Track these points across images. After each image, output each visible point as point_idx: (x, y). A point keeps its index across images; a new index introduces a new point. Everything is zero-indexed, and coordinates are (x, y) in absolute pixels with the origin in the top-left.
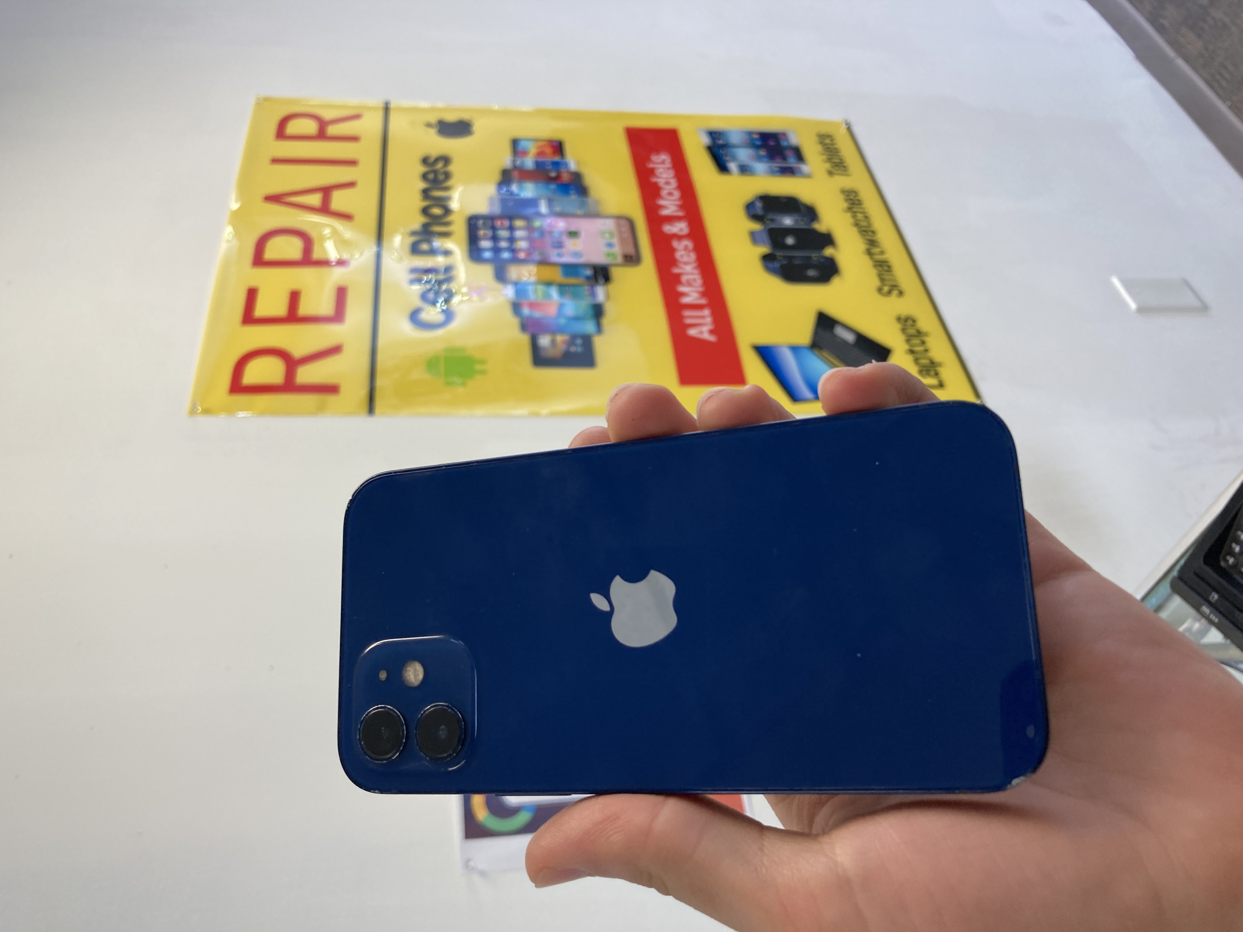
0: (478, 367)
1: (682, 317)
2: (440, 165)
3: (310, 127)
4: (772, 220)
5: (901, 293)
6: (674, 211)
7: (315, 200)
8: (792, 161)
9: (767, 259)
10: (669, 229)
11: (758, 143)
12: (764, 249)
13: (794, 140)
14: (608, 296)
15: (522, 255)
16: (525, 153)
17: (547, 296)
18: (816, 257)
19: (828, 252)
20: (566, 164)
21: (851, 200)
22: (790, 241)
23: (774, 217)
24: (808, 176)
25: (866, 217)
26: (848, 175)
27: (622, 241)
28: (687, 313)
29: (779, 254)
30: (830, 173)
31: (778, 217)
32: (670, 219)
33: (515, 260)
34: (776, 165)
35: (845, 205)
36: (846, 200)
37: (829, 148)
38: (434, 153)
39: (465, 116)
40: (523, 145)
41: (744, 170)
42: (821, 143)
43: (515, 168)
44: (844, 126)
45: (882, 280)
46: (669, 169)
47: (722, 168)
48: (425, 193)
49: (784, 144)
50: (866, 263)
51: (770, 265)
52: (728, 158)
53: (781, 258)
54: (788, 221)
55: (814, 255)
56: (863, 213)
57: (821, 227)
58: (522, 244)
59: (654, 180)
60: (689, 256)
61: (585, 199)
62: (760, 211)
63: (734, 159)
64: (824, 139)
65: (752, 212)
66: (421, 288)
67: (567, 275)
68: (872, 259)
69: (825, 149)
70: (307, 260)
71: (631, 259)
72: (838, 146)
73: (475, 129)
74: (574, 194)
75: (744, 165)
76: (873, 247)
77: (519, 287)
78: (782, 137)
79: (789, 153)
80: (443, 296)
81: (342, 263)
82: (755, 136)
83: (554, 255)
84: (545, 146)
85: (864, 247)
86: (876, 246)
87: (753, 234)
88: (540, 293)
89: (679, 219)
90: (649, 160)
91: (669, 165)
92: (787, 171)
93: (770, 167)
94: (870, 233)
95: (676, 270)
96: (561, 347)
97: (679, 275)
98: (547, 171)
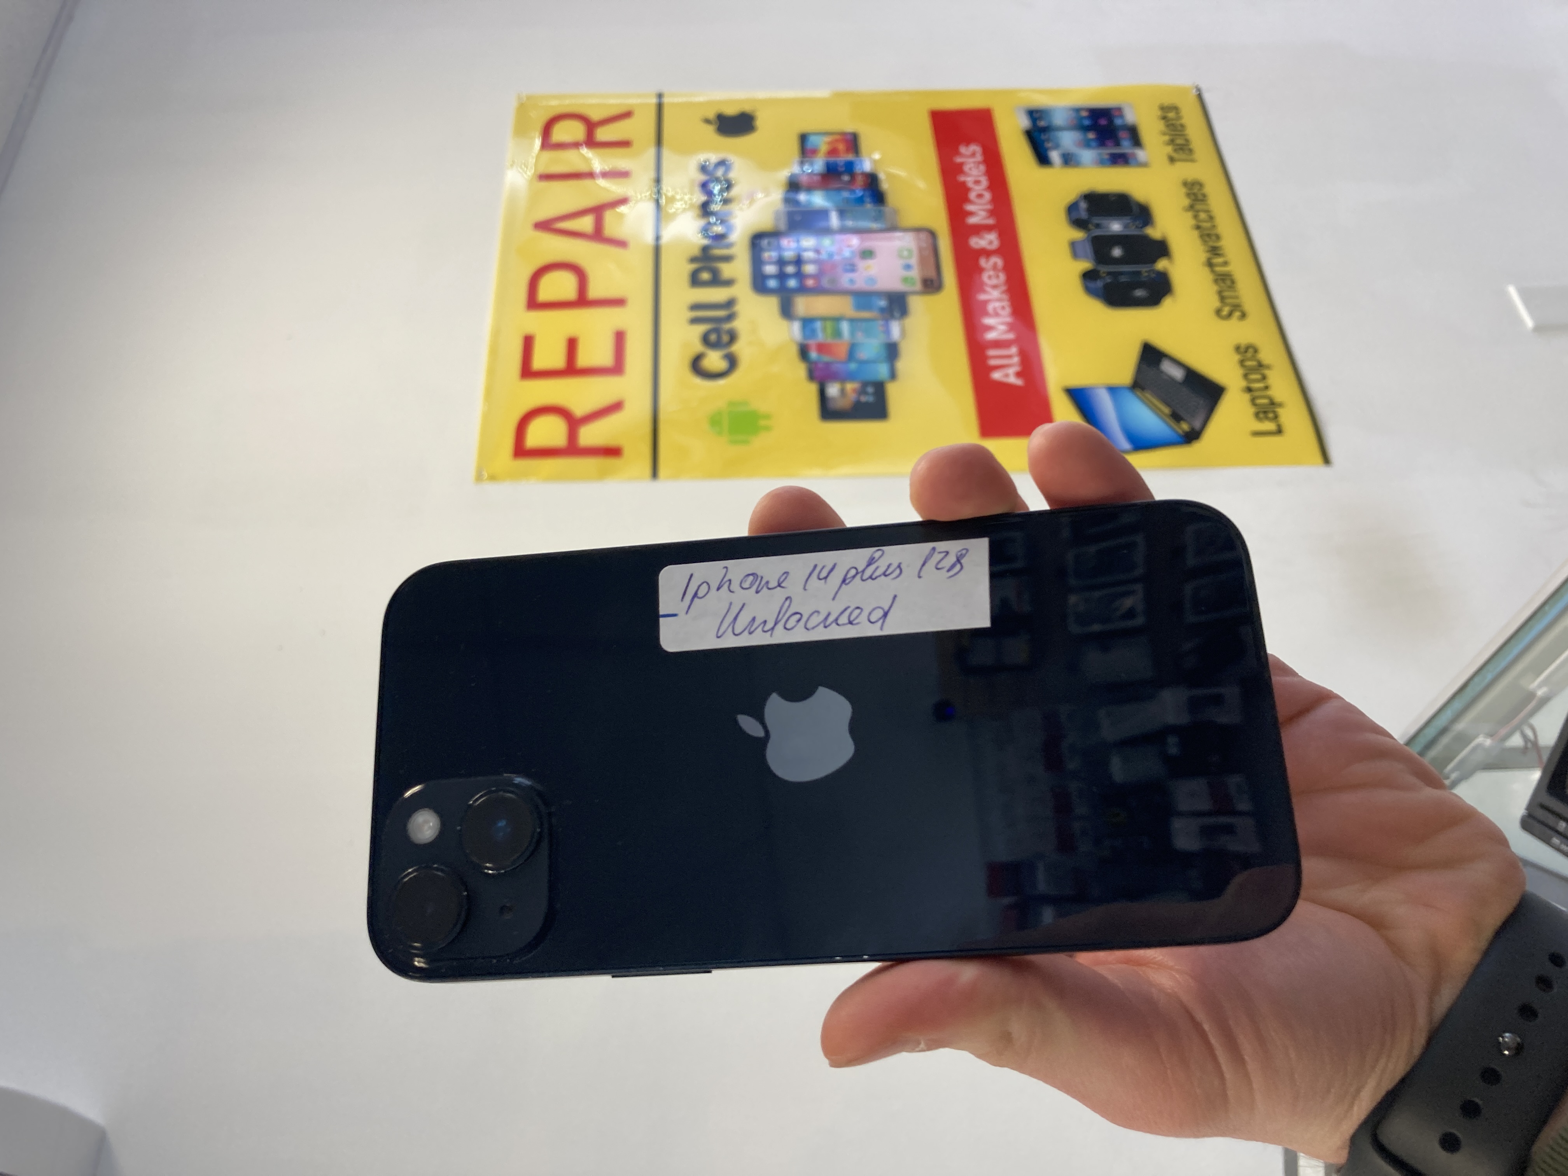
0: (763, 423)
1: (985, 358)
2: (720, 172)
3: (576, 130)
4: (1098, 226)
5: (1243, 316)
6: (984, 219)
7: (586, 224)
8: (1126, 147)
9: (1088, 277)
10: (976, 242)
11: (1087, 122)
12: (1086, 265)
13: (1130, 117)
14: (903, 333)
15: (810, 283)
16: (814, 152)
17: (838, 333)
18: (1146, 272)
19: (1162, 264)
20: (861, 164)
21: (1195, 194)
22: (1117, 252)
23: (1100, 222)
24: (1144, 165)
25: (1211, 218)
26: (1193, 161)
27: (922, 261)
28: (990, 352)
29: (1103, 269)
30: (1172, 160)
31: (1104, 221)
32: (978, 230)
33: (803, 289)
34: (1106, 152)
35: (1187, 202)
36: (1188, 195)
37: (1173, 125)
38: (713, 158)
39: (747, 108)
40: (813, 140)
41: (1068, 160)
42: (1164, 118)
43: (803, 173)
44: (1195, 94)
45: (1222, 299)
46: (979, 163)
47: (1043, 159)
48: (702, 209)
49: (1118, 122)
50: (1206, 276)
51: (1092, 285)
52: (1049, 145)
53: (1104, 275)
54: (1116, 227)
55: (1144, 269)
56: (1207, 211)
57: (1154, 233)
58: (809, 269)
59: (962, 178)
60: (998, 277)
61: (882, 208)
62: (1084, 215)
63: (1057, 146)
64: (1167, 112)
65: (1075, 216)
66: (702, 328)
67: (859, 307)
68: (1213, 271)
69: (1168, 126)
70: (582, 301)
71: (932, 285)
72: (1184, 121)
73: (759, 123)
74: (870, 203)
75: (1068, 154)
76: (1215, 256)
77: (807, 322)
78: (1117, 113)
79: (1123, 135)
80: (725, 338)
81: (619, 302)
82: (1084, 114)
83: (845, 280)
84: (837, 141)
85: (1203, 256)
86: (1218, 255)
87: (1073, 245)
88: (829, 331)
89: (988, 228)
90: (957, 153)
91: (979, 157)
92: (1120, 160)
93: (1100, 154)
94: (1214, 238)
95: (982, 297)
96: (852, 397)
97: (985, 302)
98: (839, 174)
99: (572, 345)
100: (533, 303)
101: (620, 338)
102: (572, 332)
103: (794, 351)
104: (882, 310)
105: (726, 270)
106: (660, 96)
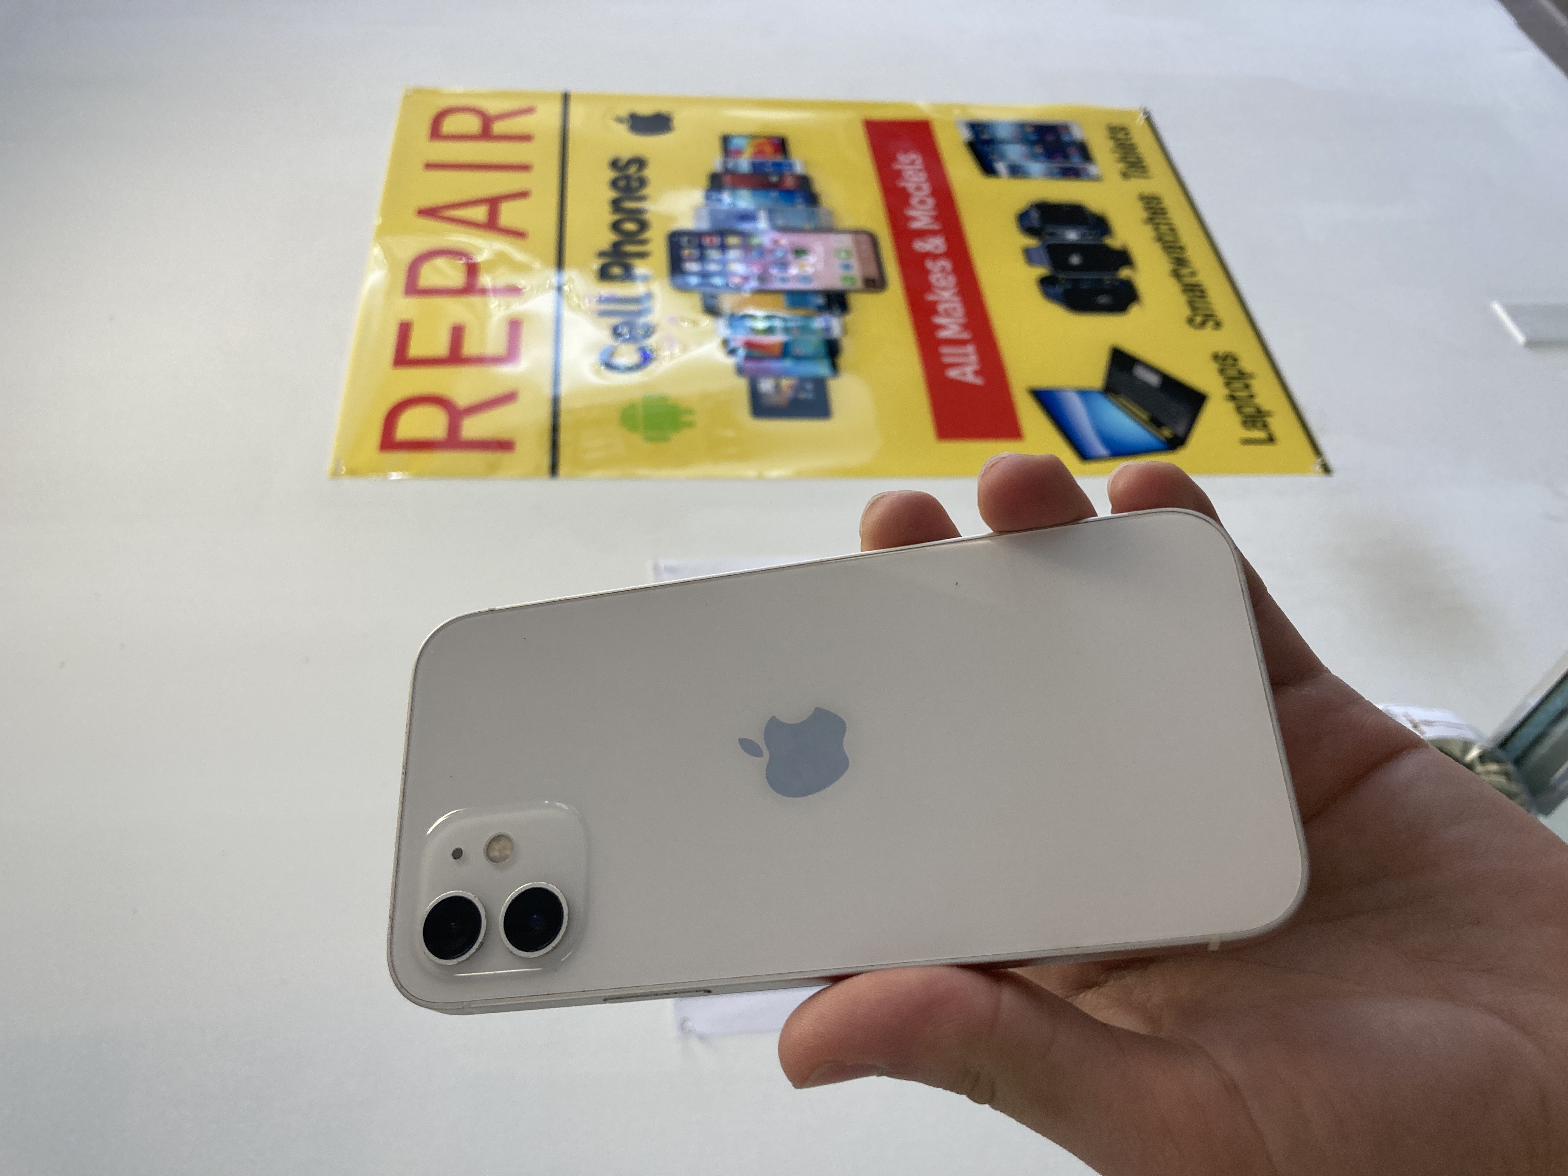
0: (686, 418)
1: (939, 355)
2: (632, 170)
3: (471, 124)
4: (1052, 234)
5: (1218, 325)
6: (928, 224)
7: (480, 213)
8: (1076, 161)
9: (1046, 284)
10: (921, 246)
11: (1033, 137)
12: (1041, 271)
13: (1078, 133)
14: (845, 330)
15: (737, 280)
16: (739, 152)
18: (1108, 280)
19: (1125, 273)
20: (790, 166)
21: (1152, 208)
22: (1075, 260)
23: (1055, 231)
24: (1097, 179)
25: (1172, 230)
26: (1147, 177)
27: (862, 261)
28: (945, 350)
29: (1061, 276)
30: (1125, 175)
31: (1058, 230)
32: (922, 234)
33: (728, 287)
34: (1056, 165)
35: (1145, 215)
36: (1146, 209)
37: (1121, 144)
38: (625, 154)
39: (663, 108)
40: (736, 143)
41: (1016, 171)
42: (1113, 137)
43: (727, 171)
44: (1142, 116)
45: (1193, 308)
46: (920, 170)
47: (988, 168)
48: (616, 205)
49: (1066, 138)
50: (1173, 286)
51: (1050, 290)
52: (995, 157)
53: (1064, 282)
54: (1072, 236)
55: (1106, 277)
56: (1168, 224)
57: (1115, 242)
58: (736, 268)
59: (902, 184)
60: (946, 279)
61: (815, 209)
62: (1036, 223)
63: (1003, 158)
64: (1116, 133)
65: (1027, 224)
66: (611, 321)
67: (790, 306)
68: (1179, 281)
69: (1118, 145)
70: (470, 289)
71: (875, 284)
72: (1133, 141)
73: (676, 123)
74: (802, 203)
75: (1015, 166)
76: (1181, 267)
77: (734, 321)
78: (1064, 130)
79: (1072, 150)
81: (514, 291)
82: (1030, 130)
83: (776, 279)
84: (763, 143)
85: (1169, 267)
86: (1185, 266)
87: (1027, 252)
89: (934, 233)
90: (895, 160)
91: (920, 166)
92: (1071, 173)
93: (1049, 167)
95: (931, 297)
96: (788, 393)
97: (934, 304)
98: (766, 175)
99: (457, 334)
100: (412, 288)
101: (514, 326)
102: (458, 321)
103: (719, 346)
104: (820, 308)
105: (640, 266)
106: (566, 93)
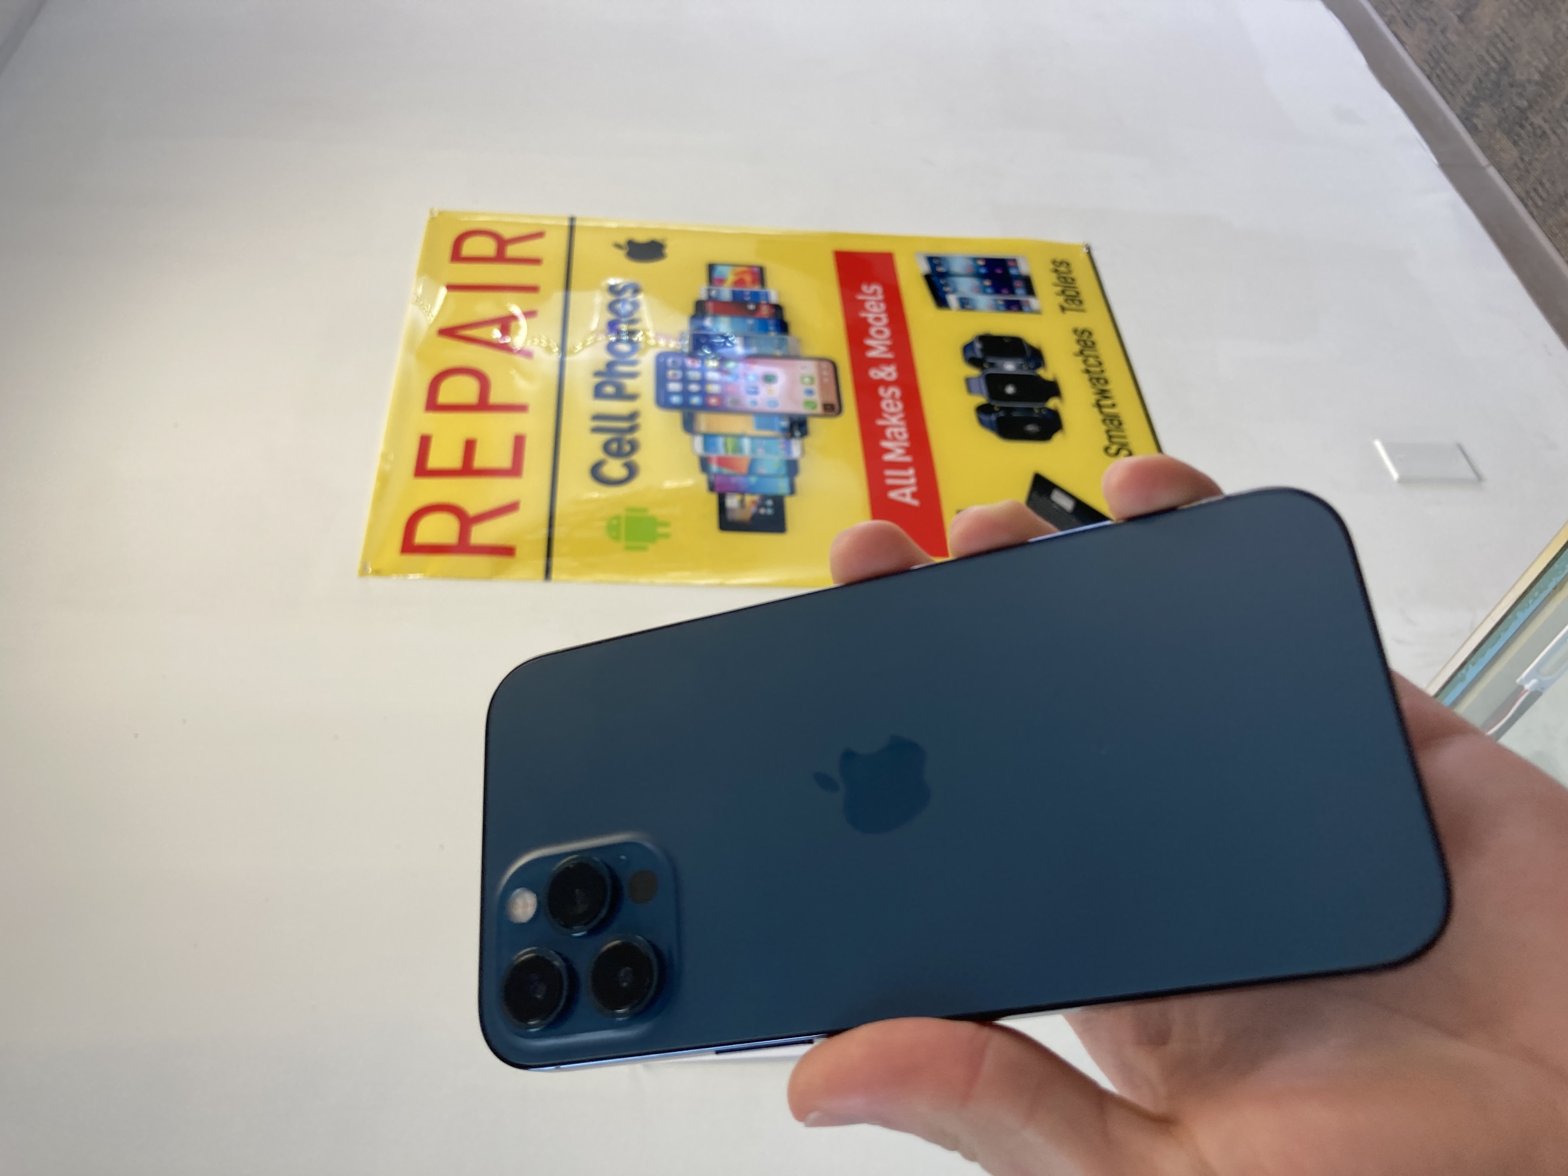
0: (661, 530)
1: (883, 477)
2: (627, 295)
3: (487, 246)
4: (992, 365)
6: (883, 353)
7: (493, 333)
8: (1020, 294)
9: (982, 410)
10: (875, 374)
11: (983, 271)
12: (981, 400)
13: (1024, 268)
14: (803, 451)
15: (713, 401)
16: (721, 281)
17: (738, 449)
18: (1038, 409)
19: (1052, 403)
20: (767, 295)
21: (1085, 341)
22: (1010, 390)
23: (994, 361)
24: (1038, 312)
25: (1100, 364)
26: (1083, 311)
27: (823, 386)
28: (888, 472)
29: (997, 405)
30: (1063, 309)
31: (998, 362)
32: (878, 362)
33: (705, 407)
34: (1001, 298)
35: (1077, 348)
36: (1078, 341)
37: (1065, 278)
38: (622, 281)
39: (657, 237)
40: (720, 271)
41: (965, 304)
42: (1056, 271)
43: (710, 298)
44: (1085, 250)
45: (1110, 437)
46: (880, 301)
47: (941, 301)
48: (610, 327)
49: (1013, 272)
50: (1096, 416)
51: (985, 418)
52: (947, 290)
53: (998, 409)
54: (1009, 367)
55: (1036, 407)
56: (1097, 357)
57: (1045, 374)
58: (713, 388)
59: (863, 315)
60: (896, 405)
61: (785, 337)
62: (979, 355)
63: (954, 291)
64: (1059, 266)
65: (970, 354)
66: (603, 437)
67: (760, 426)
68: (1101, 412)
69: (1059, 278)
70: (483, 405)
71: (832, 409)
72: (1074, 275)
73: (668, 251)
74: (774, 331)
75: (965, 299)
76: (1103, 398)
77: (709, 439)
78: (1010, 264)
79: (1018, 284)
80: (627, 448)
81: (521, 408)
82: (981, 263)
83: (747, 401)
84: (744, 272)
85: (1093, 398)
86: (1107, 397)
87: (968, 381)
88: (730, 447)
89: (887, 362)
90: (859, 291)
91: (880, 297)
92: (1014, 306)
93: (996, 300)
94: (1102, 381)
95: (880, 422)
96: (751, 510)
97: (884, 428)
98: (745, 303)
99: (470, 446)
100: (432, 405)
101: (519, 442)
102: (471, 435)
103: (695, 464)
104: (784, 430)
105: (631, 385)
106: (572, 220)
